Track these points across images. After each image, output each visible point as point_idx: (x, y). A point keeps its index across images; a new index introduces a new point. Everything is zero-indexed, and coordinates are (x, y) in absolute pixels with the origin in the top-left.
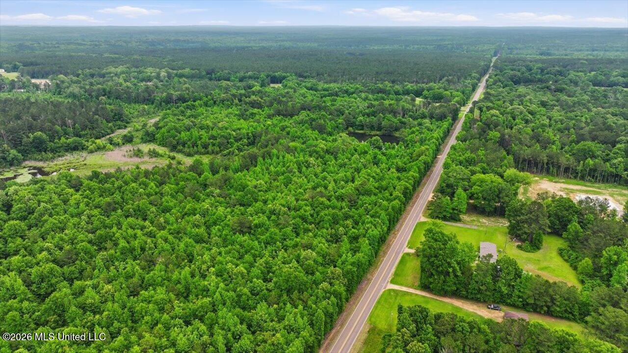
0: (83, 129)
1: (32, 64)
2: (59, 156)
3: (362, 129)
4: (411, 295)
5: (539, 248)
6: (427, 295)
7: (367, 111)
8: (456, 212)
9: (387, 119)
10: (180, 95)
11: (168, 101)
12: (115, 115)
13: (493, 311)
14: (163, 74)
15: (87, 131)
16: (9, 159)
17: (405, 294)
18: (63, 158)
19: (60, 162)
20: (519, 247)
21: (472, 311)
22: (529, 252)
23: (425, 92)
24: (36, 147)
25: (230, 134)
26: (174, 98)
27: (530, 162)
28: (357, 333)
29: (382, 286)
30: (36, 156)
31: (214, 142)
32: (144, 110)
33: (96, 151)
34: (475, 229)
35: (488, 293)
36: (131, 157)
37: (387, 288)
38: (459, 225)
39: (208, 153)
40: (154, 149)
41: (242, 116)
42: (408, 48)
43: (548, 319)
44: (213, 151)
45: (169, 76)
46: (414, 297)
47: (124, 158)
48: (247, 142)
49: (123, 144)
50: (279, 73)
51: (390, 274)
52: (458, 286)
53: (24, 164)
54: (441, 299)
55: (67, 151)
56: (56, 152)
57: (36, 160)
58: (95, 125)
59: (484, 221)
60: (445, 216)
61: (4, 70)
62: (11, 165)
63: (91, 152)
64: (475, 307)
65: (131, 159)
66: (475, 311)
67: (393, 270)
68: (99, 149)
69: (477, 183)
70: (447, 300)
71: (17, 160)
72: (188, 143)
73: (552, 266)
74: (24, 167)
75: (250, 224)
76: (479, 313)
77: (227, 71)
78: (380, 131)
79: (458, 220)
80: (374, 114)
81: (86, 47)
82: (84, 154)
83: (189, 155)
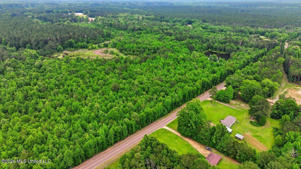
0: (91, 40)
1: (93, 11)
2: (77, 50)
3: (216, 50)
4: (172, 133)
5: (262, 125)
6: (179, 135)
7: (222, 41)
8: (227, 98)
9: (230, 46)
10: (139, 27)
11: (134, 30)
12: (107, 35)
13: (206, 150)
14: (141, 18)
15: (92, 40)
16: (58, 49)
17: (169, 132)
18: (78, 51)
19: (76, 52)
20: (251, 122)
21: (195, 147)
22: (255, 126)
23: (267, 33)
24: (69, 46)
25: (147, 47)
26: (136, 29)
27: (297, 77)
28: (132, 144)
29: (161, 126)
30: (68, 49)
31: (138, 50)
32: (122, 33)
33: (91, 49)
34: (234, 109)
35: (206, 141)
36: (102, 53)
37: (162, 128)
38: (227, 105)
39: (133, 55)
40: (113, 51)
41: (160, 39)
42: (282, 8)
43: (234, 162)
44: (136, 54)
45: (143, 18)
46: (172, 135)
47: (100, 53)
48: (153, 51)
49: (103, 47)
50: (193, 19)
51: (169, 122)
52: (192, 134)
53: (63, 52)
54: (184, 139)
55: (80, 48)
56: (76, 48)
57: (68, 50)
58: (96, 38)
59: (243, 105)
60: (220, 99)
61: (83, 14)
62: (58, 52)
63: (90, 49)
64: (199, 146)
65: (102, 54)
66: (197, 148)
67: (173, 120)
68: (93, 48)
69: (245, 85)
70: (187, 140)
71: (61, 50)
72: (128, 49)
73: (262, 136)
74: (63, 53)
75: (119, 87)
76: (198, 150)
77: (169, 18)
78: (225, 52)
79: (228, 102)
80: (225, 43)
81: (120, 4)
82: (86, 50)
83: (126, 55)
